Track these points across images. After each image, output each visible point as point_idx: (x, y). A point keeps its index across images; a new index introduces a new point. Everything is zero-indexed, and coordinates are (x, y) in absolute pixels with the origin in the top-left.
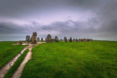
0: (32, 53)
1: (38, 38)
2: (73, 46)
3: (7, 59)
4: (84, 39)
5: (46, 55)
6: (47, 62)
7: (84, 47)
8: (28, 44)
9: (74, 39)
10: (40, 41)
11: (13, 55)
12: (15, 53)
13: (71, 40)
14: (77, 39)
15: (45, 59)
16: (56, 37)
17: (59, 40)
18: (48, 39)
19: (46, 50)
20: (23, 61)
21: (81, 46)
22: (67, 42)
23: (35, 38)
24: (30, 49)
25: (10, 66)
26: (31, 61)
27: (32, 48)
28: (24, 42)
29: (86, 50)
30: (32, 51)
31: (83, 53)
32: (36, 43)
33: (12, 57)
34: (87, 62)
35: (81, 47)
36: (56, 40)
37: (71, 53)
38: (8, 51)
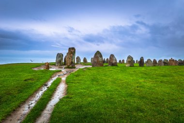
0: (66, 86)
1: (78, 58)
2: (146, 74)
3: (24, 95)
4: (172, 60)
5: (92, 91)
6: (93, 104)
7: (171, 78)
8: (60, 69)
9: (149, 60)
10: (81, 64)
11: (34, 89)
12: (37, 85)
13: (141, 63)
14: (155, 61)
15: (90, 99)
16: (112, 56)
17: (118, 62)
18: (96, 61)
19: (93, 80)
20: (50, 100)
21: (164, 76)
22: (133, 66)
23: (72, 58)
24: (64, 79)
25: (29, 108)
26: (65, 100)
27: (66, 76)
28: (54, 64)
29: (174, 83)
30: (67, 82)
31: (168, 90)
32: (75, 68)
33: (32, 92)
34: (175, 110)
35: (162, 76)
36: (112, 62)
37: (142, 89)
38: (26, 80)
